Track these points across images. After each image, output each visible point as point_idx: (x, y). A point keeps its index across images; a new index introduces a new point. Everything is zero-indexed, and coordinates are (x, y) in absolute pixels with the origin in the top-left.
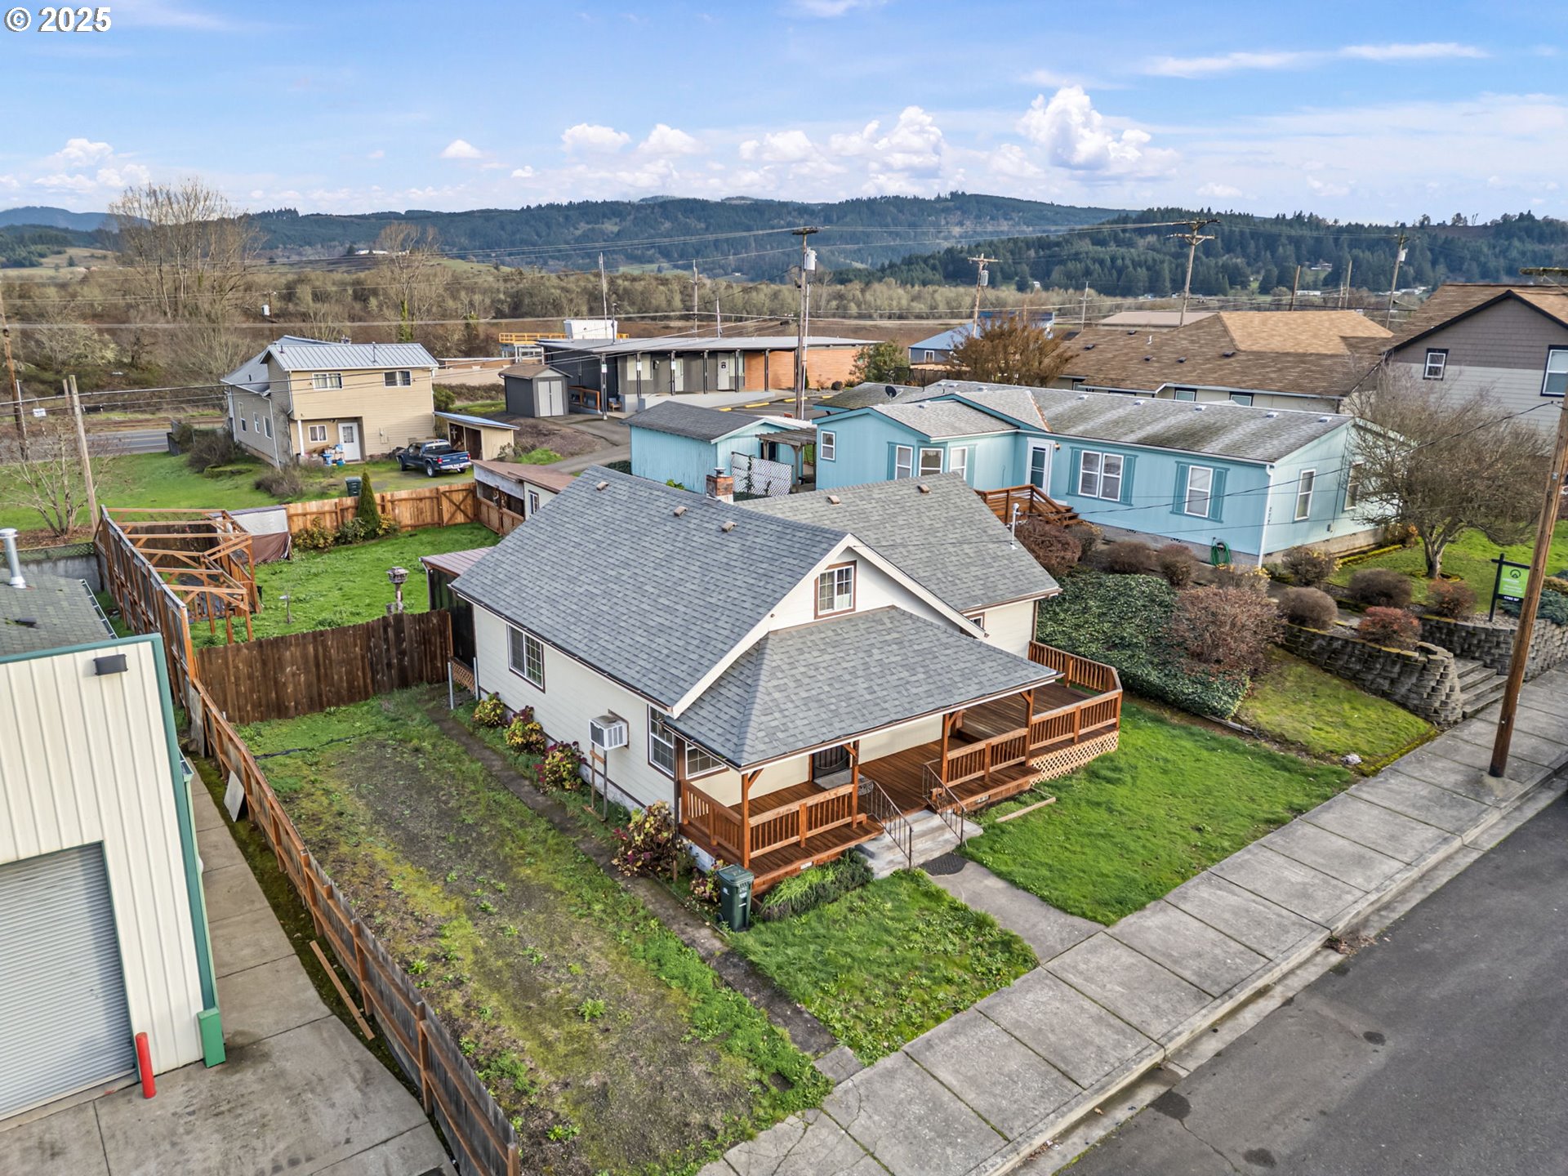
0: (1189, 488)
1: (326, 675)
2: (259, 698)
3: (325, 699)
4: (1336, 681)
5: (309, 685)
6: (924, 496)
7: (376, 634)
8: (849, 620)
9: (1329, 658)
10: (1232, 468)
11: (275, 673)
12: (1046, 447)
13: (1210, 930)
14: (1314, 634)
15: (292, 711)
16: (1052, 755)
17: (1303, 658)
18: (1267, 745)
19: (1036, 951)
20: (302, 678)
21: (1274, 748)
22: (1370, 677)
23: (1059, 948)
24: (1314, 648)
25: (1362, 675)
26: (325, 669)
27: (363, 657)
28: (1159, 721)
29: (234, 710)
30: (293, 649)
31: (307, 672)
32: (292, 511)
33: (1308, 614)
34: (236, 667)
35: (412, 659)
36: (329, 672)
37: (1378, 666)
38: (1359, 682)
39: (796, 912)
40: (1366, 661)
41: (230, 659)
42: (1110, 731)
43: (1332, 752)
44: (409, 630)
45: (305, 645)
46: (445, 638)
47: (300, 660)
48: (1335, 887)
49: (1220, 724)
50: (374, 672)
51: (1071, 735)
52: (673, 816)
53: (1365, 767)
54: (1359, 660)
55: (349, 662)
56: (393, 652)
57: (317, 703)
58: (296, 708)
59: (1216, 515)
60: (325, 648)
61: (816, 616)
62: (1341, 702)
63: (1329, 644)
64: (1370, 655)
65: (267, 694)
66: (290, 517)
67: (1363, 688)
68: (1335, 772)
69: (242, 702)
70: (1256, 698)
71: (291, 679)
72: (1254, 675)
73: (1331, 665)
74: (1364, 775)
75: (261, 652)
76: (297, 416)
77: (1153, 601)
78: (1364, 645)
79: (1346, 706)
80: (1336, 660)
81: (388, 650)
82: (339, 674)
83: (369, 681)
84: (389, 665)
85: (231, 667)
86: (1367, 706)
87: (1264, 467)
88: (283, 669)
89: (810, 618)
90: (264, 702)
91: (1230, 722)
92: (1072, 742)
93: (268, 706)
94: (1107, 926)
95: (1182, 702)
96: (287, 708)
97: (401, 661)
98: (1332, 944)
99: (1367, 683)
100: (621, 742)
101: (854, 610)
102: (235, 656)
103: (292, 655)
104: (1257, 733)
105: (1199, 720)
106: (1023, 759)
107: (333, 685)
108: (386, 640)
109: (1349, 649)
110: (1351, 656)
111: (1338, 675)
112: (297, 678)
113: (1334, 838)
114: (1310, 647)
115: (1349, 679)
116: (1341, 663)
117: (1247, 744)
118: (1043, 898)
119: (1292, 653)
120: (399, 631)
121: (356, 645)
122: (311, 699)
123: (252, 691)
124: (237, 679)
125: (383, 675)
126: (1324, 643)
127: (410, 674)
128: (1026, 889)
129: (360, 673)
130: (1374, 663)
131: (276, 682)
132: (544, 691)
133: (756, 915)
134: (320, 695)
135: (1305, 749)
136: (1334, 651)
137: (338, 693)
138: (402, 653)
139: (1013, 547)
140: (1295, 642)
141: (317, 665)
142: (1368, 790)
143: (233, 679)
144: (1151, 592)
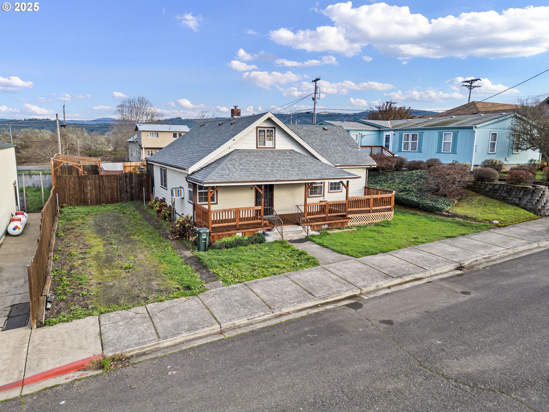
0: (443, 142)
1: (103, 192)
2: (77, 197)
3: (102, 201)
4: (496, 201)
5: (96, 195)
6: (325, 131)
7: (122, 179)
8: (272, 151)
9: (493, 193)
10: (460, 131)
11: (84, 189)
12: (390, 134)
13: (403, 261)
14: (487, 184)
15: (90, 203)
16: (359, 215)
17: (483, 194)
18: (458, 219)
19: (320, 262)
20: (94, 192)
21: (461, 220)
22: (510, 198)
23: (332, 262)
24: (487, 190)
25: (507, 198)
26: (102, 190)
27: (117, 187)
28: (415, 214)
29: (68, 200)
30: (91, 180)
31: (96, 190)
32: (126, 165)
33: (485, 176)
34: (69, 184)
35: (135, 190)
36: (104, 191)
37: (514, 193)
38: (506, 201)
39: (227, 247)
40: (509, 192)
41: (67, 181)
42: (388, 211)
43: (486, 220)
44: (135, 180)
45: (95, 179)
46: (148, 184)
47: (93, 185)
48: (469, 253)
49: (440, 214)
50: (121, 193)
51: (369, 209)
52: (192, 220)
53: (500, 225)
54: (506, 192)
55: (112, 188)
56: (129, 187)
57: (98, 202)
58: (91, 203)
59: (454, 152)
60: (103, 182)
61: (257, 147)
62: (496, 207)
63: (494, 187)
64: (510, 189)
65: (80, 196)
66: (125, 167)
67: (508, 203)
68: (485, 225)
69: (71, 197)
70: (458, 206)
71: (89, 192)
72: (459, 200)
73: (494, 195)
74: (499, 227)
75: (79, 180)
76: (143, 146)
77: (422, 177)
78: (508, 185)
79: (498, 208)
80: (496, 193)
81: (126, 186)
82: (108, 192)
83: (119, 197)
84: (127, 191)
85: (67, 184)
86: (508, 209)
87: (472, 128)
88: (87, 188)
89: (254, 148)
90: (79, 198)
91: (444, 213)
92: (369, 212)
93: (80, 200)
94: (356, 258)
95: (425, 207)
96: (88, 202)
97: (131, 191)
98: (460, 268)
99: (509, 201)
100: (181, 196)
101: (274, 148)
102: (69, 180)
103: (90, 183)
104: (455, 216)
105: (432, 213)
106: (345, 214)
107: (105, 196)
108: (126, 181)
109: (501, 188)
110: (502, 191)
111: (497, 199)
112: (92, 191)
113: (476, 241)
114: (485, 189)
115: (502, 200)
116: (498, 194)
117: (450, 219)
118: (333, 250)
119: (478, 193)
120: (131, 179)
121: (114, 182)
122: (97, 200)
123: (75, 194)
124: (70, 189)
125: (124, 195)
126: (491, 187)
127: (134, 196)
128: (327, 247)
129: (116, 193)
130: (512, 192)
131: (84, 192)
132: (167, 190)
133: (210, 246)
134: (100, 199)
135: (475, 220)
136: (496, 190)
137: (107, 199)
138: (132, 188)
139: (359, 150)
140: (479, 188)
141: (100, 188)
142: (498, 231)
143: (68, 188)
144: (421, 174)
